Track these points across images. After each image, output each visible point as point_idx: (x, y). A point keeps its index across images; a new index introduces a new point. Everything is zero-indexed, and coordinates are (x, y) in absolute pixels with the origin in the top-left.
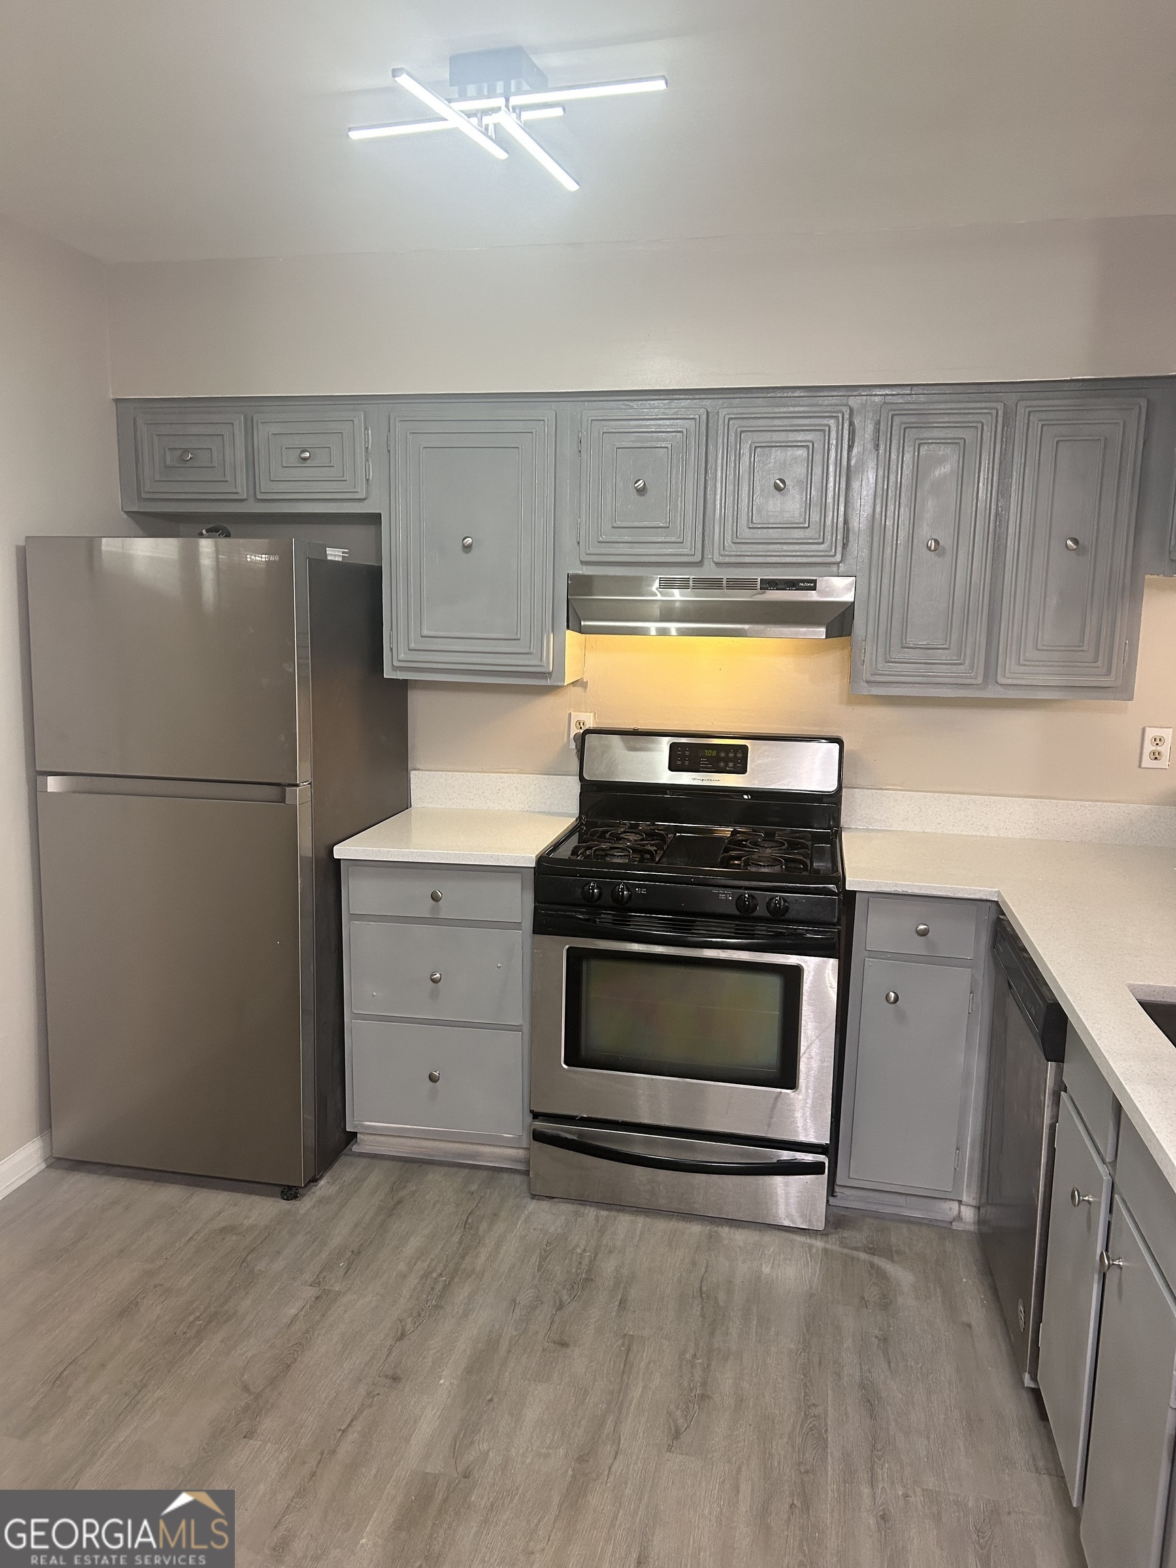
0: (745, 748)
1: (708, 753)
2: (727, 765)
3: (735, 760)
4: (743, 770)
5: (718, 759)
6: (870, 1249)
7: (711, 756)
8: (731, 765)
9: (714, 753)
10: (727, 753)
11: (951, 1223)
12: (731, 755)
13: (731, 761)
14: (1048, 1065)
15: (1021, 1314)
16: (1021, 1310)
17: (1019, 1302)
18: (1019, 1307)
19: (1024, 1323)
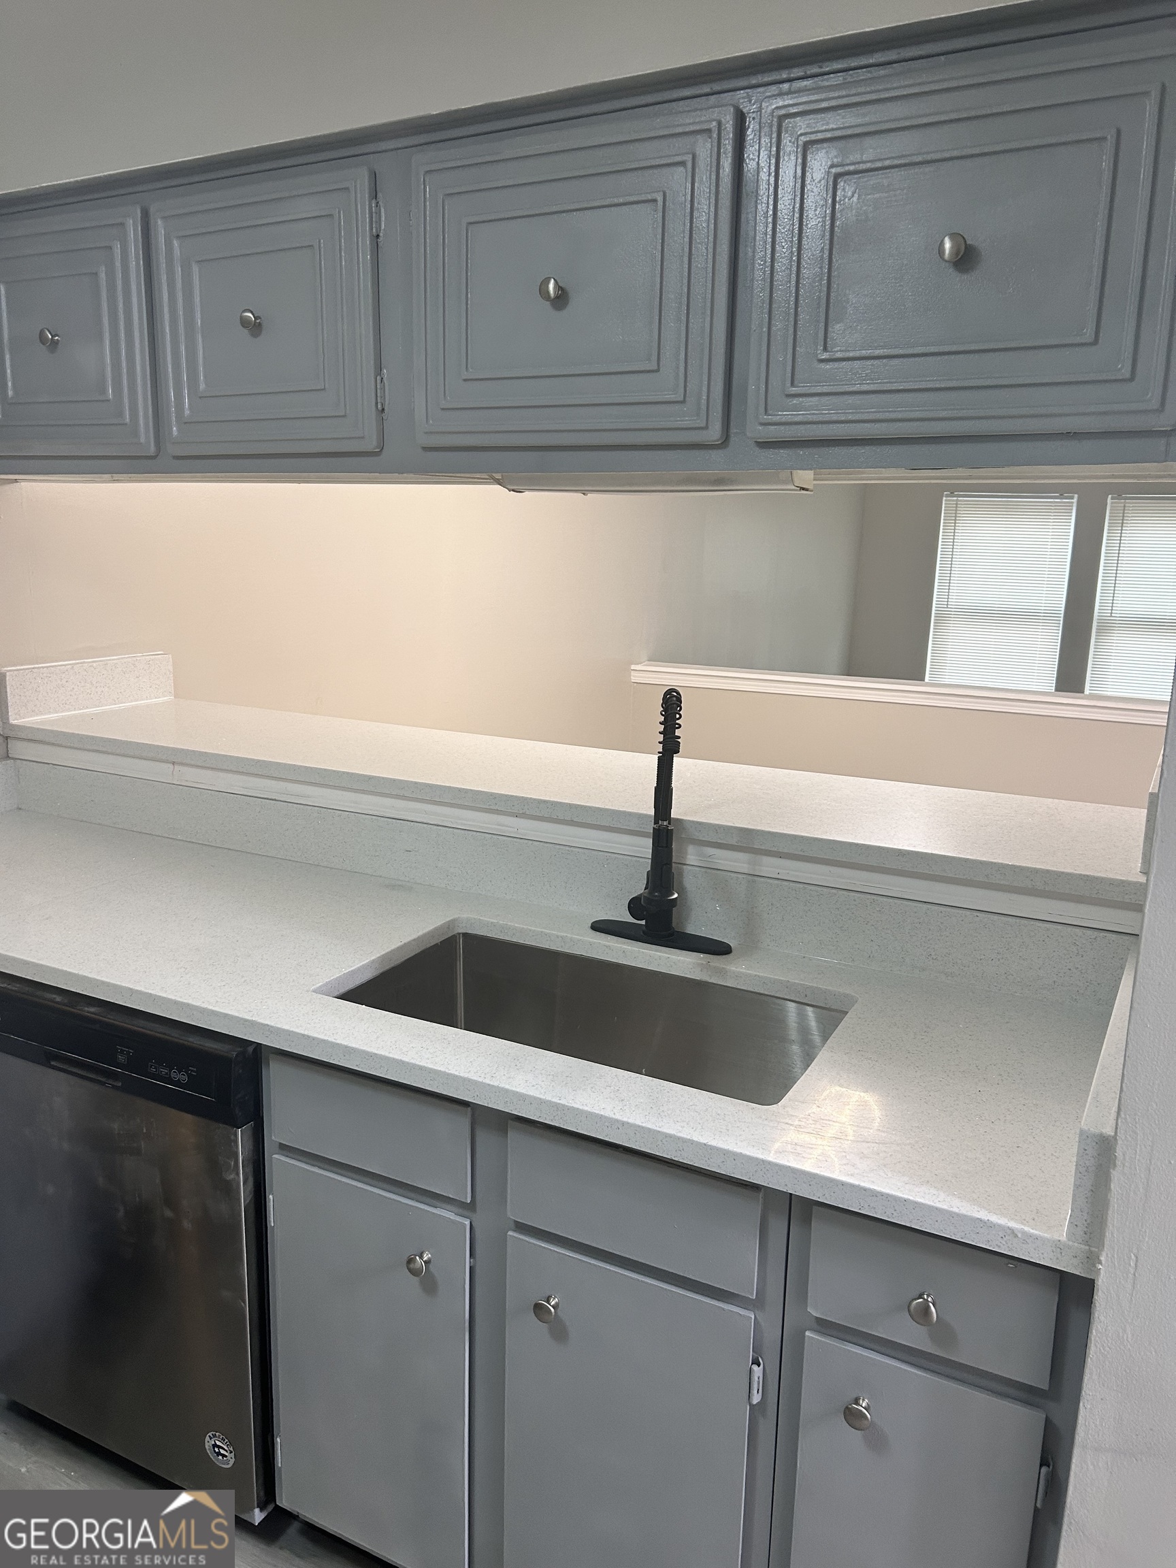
14: (236, 1135)
15: (217, 1450)
16: (215, 1446)
17: (207, 1438)
18: (209, 1443)
19: (231, 1458)
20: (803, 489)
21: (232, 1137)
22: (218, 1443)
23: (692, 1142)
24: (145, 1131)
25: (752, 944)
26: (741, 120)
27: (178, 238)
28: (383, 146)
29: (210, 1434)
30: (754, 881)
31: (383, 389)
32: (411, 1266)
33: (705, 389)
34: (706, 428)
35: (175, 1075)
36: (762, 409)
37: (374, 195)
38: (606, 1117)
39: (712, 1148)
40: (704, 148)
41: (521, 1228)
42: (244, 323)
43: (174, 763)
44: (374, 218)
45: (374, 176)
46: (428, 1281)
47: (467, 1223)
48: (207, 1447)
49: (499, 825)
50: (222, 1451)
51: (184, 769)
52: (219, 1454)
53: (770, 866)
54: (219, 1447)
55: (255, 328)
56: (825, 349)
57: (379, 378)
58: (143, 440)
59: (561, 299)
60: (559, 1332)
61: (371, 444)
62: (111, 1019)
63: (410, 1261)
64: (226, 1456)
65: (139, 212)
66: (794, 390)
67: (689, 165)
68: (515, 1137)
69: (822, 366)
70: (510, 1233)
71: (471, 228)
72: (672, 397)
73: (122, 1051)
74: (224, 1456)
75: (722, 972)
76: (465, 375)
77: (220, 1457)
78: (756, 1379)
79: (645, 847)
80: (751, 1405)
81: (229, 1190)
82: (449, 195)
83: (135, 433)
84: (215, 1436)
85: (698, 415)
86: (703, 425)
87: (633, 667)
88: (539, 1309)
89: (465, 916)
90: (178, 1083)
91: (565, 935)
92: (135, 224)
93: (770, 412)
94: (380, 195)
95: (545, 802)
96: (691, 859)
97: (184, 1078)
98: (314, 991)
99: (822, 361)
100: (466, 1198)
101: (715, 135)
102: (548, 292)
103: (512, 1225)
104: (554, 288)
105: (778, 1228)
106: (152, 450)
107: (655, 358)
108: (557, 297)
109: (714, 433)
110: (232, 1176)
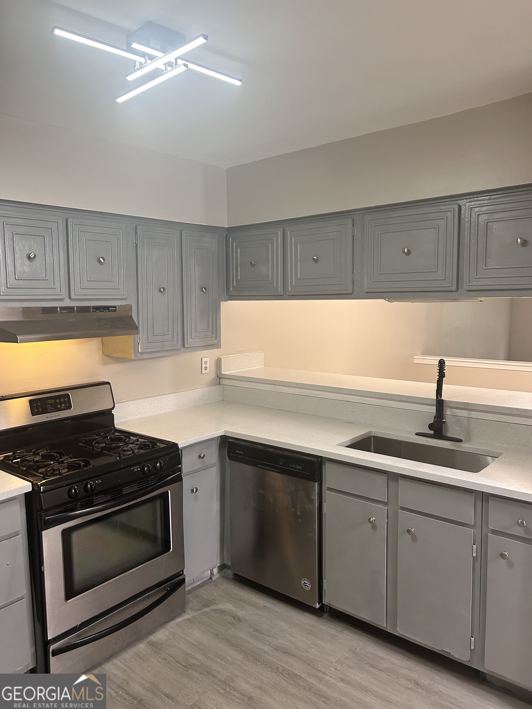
0: (68, 396)
1: (50, 401)
2: (61, 406)
3: (64, 402)
4: (70, 407)
5: (56, 404)
6: (205, 605)
7: (52, 403)
8: (63, 405)
9: (53, 401)
10: (60, 399)
11: (211, 578)
12: (62, 400)
13: (63, 403)
14: (316, 484)
15: (305, 584)
16: (305, 583)
17: (302, 581)
18: (303, 582)
19: (310, 586)
20: (481, 301)
21: (314, 485)
22: (306, 582)
23: (454, 479)
24: (287, 485)
25: (469, 440)
26: (460, 207)
27: (294, 237)
28: (356, 213)
29: (303, 579)
30: (470, 419)
31: (354, 277)
32: (370, 520)
33: (451, 276)
34: (452, 286)
35: (298, 467)
36: (468, 282)
37: (353, 225)
38: (428, 473)
39: (460, 480)
40: (449, 214)
41: (403, 509)
42: (314, 259)
43: (275, 385)
44: (353, 231)
45: (353, 220)
46: (374, 527)
47: (386, 508)
48: (302, 583)
49: (383, 403)
50: (307, 585)
51: (279, 387)
52: (306, 585)
53: (474, 415)
54: (306, 583)
55: (316, 261)
56: (486, 266)
57: (353, 274)
58: (279, 291)
59: (409, 253)
60: (414, 539)
61: (351, 292)
62: (278, 452)
63: (370, 519)
64: (308, 586)
65: (282, 229)
66: (477, 277)
67: (446, 219)
68: (401, 482)
69: (485, 270)
70: (399, 510)
71: (382, 234)
72: (441, 279)
73: (281, 461)
74: (307, 586)
75: (460, 447)
76: (379, 273)
77: (306, 587)
78: (474, 549)
79: (433, 409)
80: (473, 557)
81: (312, 501)
82: (375, 226)
83: (278, 289)
84: (305, 580)
85: (449, 283)
86: (451, 286)
87: (415, 357)
88: (409, 531)
89: (374, 430)
90: (299, 469)
91: (407, 436)
92: (281, 233)
93: (470, 282)
94: (354, 225)
95: (399, 395)
96: (448, 412)
97: (301, 468)
98: (337, 445)
99: (484, 269)
100: (386, 501)
101: (453, 212)
102: (405, 252)
103: (399, 508)
104: (407, 250)
105: (479, 504)
106: (282, 293)
107: (436, 268)
108: (408, 252)
109: (454, 288)
110: (314, 497)
